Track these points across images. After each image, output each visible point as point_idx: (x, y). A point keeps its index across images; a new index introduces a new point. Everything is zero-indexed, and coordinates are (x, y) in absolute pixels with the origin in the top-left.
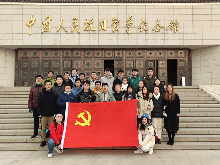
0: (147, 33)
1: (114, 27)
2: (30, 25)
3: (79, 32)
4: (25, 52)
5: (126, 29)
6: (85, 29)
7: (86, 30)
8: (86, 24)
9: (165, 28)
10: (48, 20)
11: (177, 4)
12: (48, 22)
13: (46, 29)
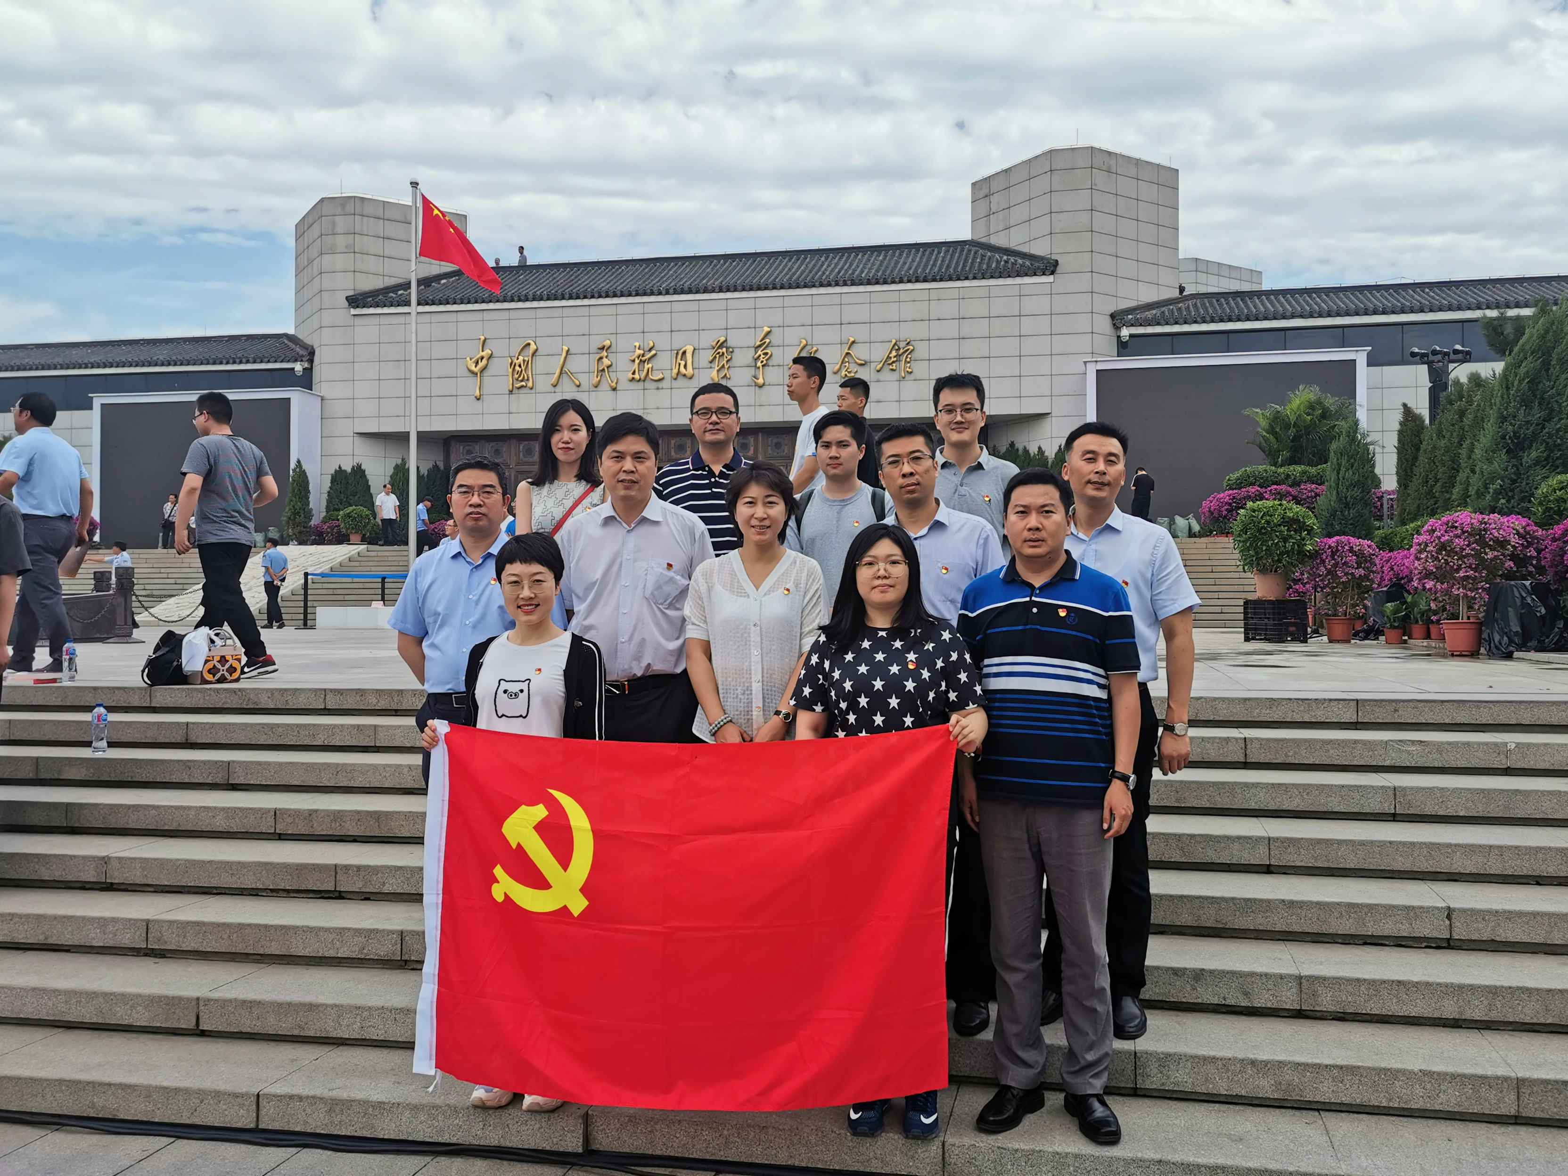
1: (717, 368)
2: (476, 370)
3: (614, 384)
4: (467, 448)
5: (752, 371)
6: (631, 376)
7: (633, 378)
8: (634, 361)
9: (873, 366)
10: (525, 353)
11: (909, 286)
12: (526, 359)
13: (522, 381)
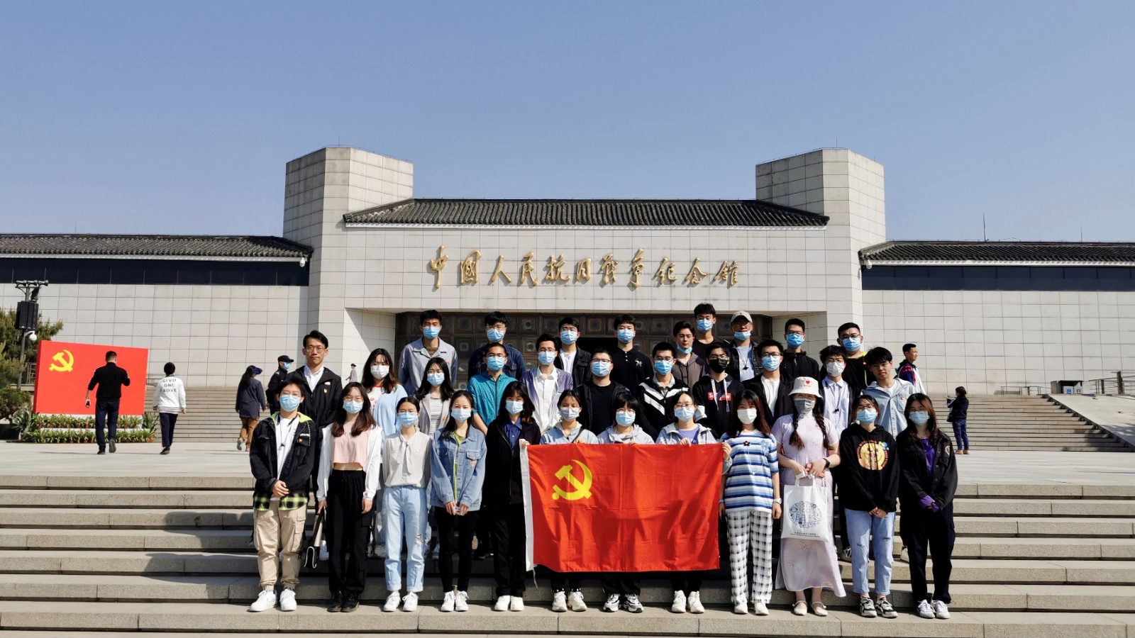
0: (675, 286)
1: (607, 274)
2: (438, 268)
3: (535, 282)
5: (630, 277)
6: (547, 277)
7: (549, 279)
8: (550, 267)
9: (712, 277)
10: (473, 258)
11: (734, 227)
12: (473, 262)
13: (469, 277)
